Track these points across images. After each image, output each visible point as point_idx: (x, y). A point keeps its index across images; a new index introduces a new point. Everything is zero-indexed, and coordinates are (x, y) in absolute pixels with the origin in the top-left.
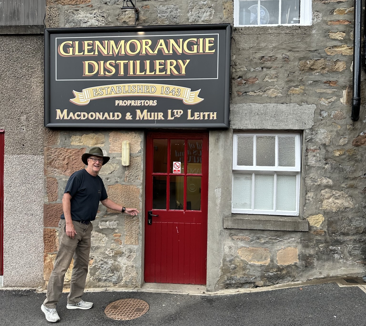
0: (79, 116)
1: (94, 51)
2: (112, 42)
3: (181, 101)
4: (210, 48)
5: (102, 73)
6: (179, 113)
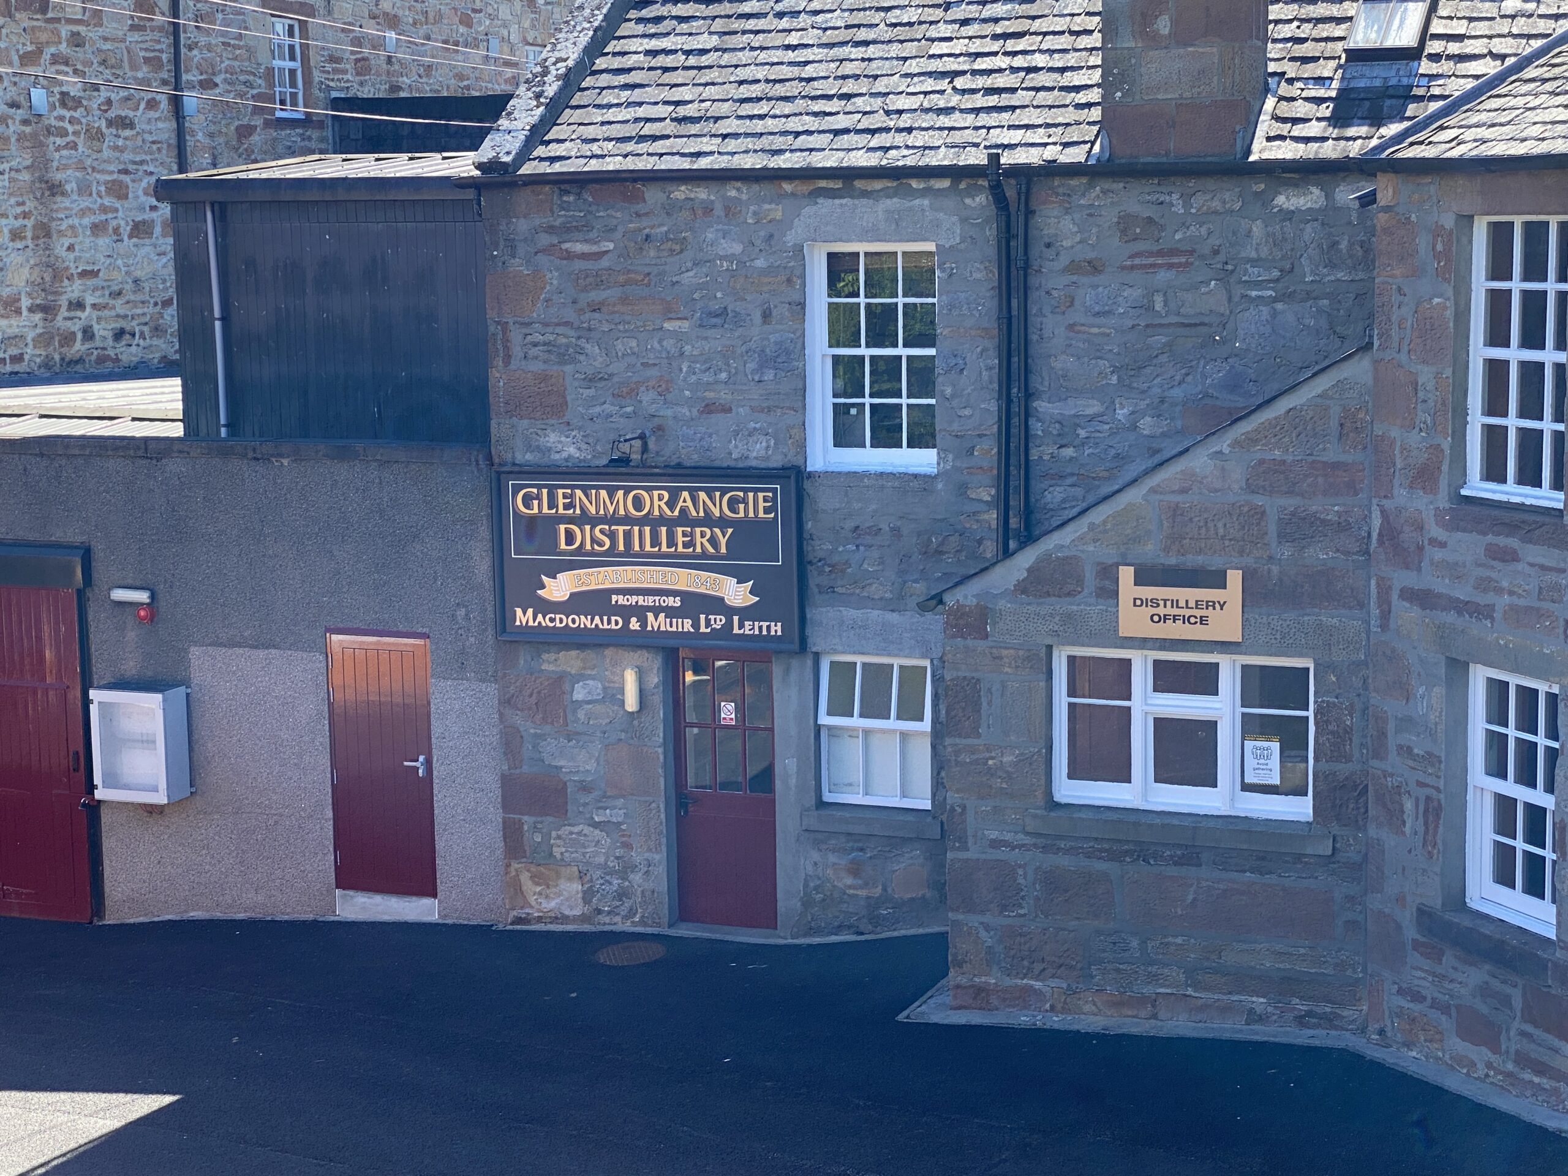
0: (552, 620)
1: (575, 507)
2: (603, 493)
3: (722, 599)
4: (767, 511)
5: (588, 547)
6: (718, 622)
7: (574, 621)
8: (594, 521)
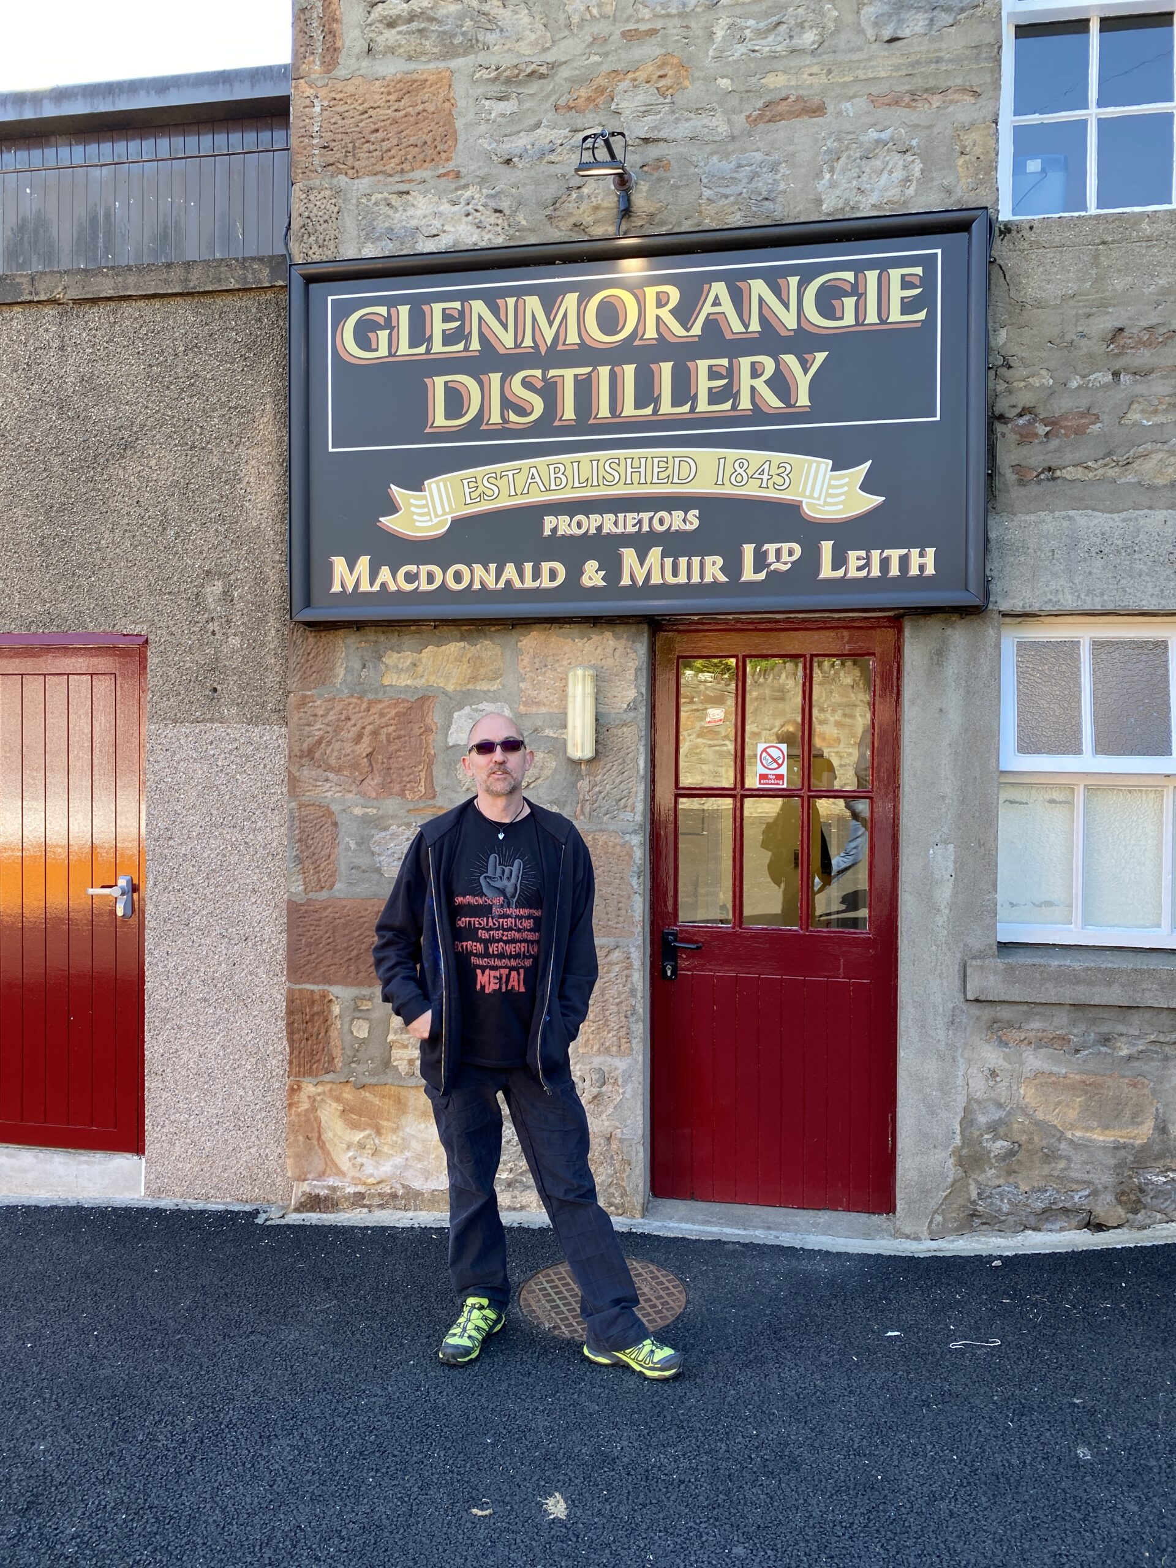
0: (410, 578)
1: (468, 338)
2: (533, 303)
3: (794, 508)
4: (908, 307)
5: (496, 418)
6: (785, 557)
7: (458, 577)
8: (509, 364)
